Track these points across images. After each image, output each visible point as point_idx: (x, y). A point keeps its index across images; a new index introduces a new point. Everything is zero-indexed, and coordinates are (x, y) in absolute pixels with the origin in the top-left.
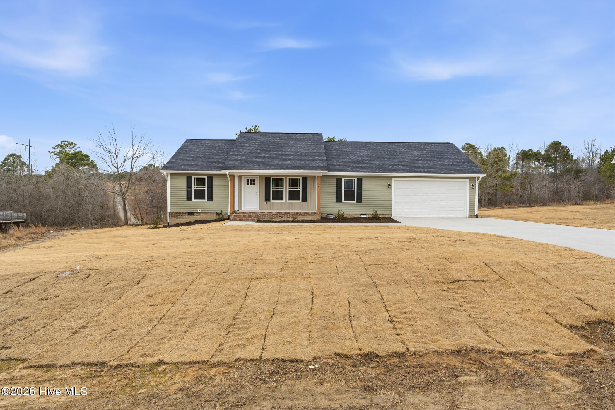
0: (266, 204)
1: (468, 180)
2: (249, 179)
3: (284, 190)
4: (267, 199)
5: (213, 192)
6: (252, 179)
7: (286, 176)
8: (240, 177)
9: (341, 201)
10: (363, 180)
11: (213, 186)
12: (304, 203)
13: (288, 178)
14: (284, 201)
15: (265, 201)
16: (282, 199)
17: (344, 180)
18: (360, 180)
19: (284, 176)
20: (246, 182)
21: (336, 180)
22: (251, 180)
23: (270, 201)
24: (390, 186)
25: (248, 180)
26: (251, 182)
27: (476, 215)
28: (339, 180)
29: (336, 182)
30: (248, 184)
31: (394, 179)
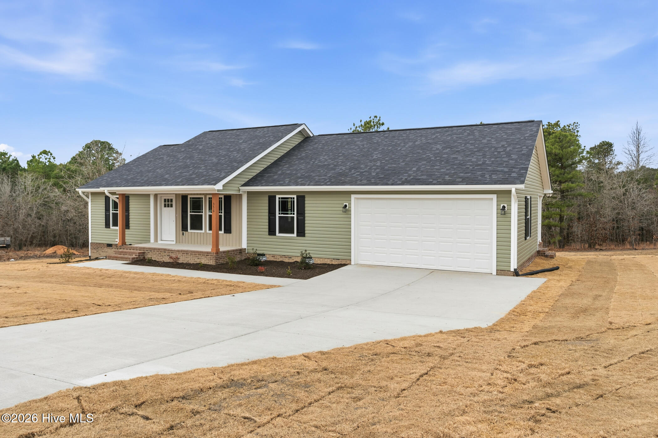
0: (183, 234)
1: (494, 197)
2: (167, 198)
3: (203, 214)
4: (184, 228)
5: (130, 217)
6: (170, 198)
7: (206, 195)
8: (156, 196)
9: (275, 234)
10: (306, 199)
11: (130, 209)
12: (228, 235)
13: (208, 196)
14: (203, 231)
15: (182, 231)
16: (201, 229)
17: (279, 198)
18: (301, 198)
19: (203, 194)
20: (163, 203)
21: (267, 199)
22: (168, 200)
23: (187, 231)
24: (346, 209)
25: (165, 200)
26: (168, 203)
27: (512, 270)
28: (272, 198)
29: (267, 202)
30: (165, 206)
31: (353, 197)
